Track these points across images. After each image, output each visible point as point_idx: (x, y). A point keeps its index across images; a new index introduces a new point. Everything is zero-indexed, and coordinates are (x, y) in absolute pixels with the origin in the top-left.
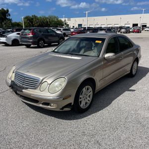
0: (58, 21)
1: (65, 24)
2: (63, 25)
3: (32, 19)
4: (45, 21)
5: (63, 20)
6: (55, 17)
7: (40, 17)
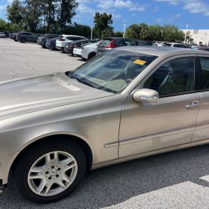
0: (177, 33)
1: (188, 37)
2: (183, 40)
3: (140, 28)
4: (158, 32)
5: (185, 31)
6: (173, 27)
7: (152, 27)
